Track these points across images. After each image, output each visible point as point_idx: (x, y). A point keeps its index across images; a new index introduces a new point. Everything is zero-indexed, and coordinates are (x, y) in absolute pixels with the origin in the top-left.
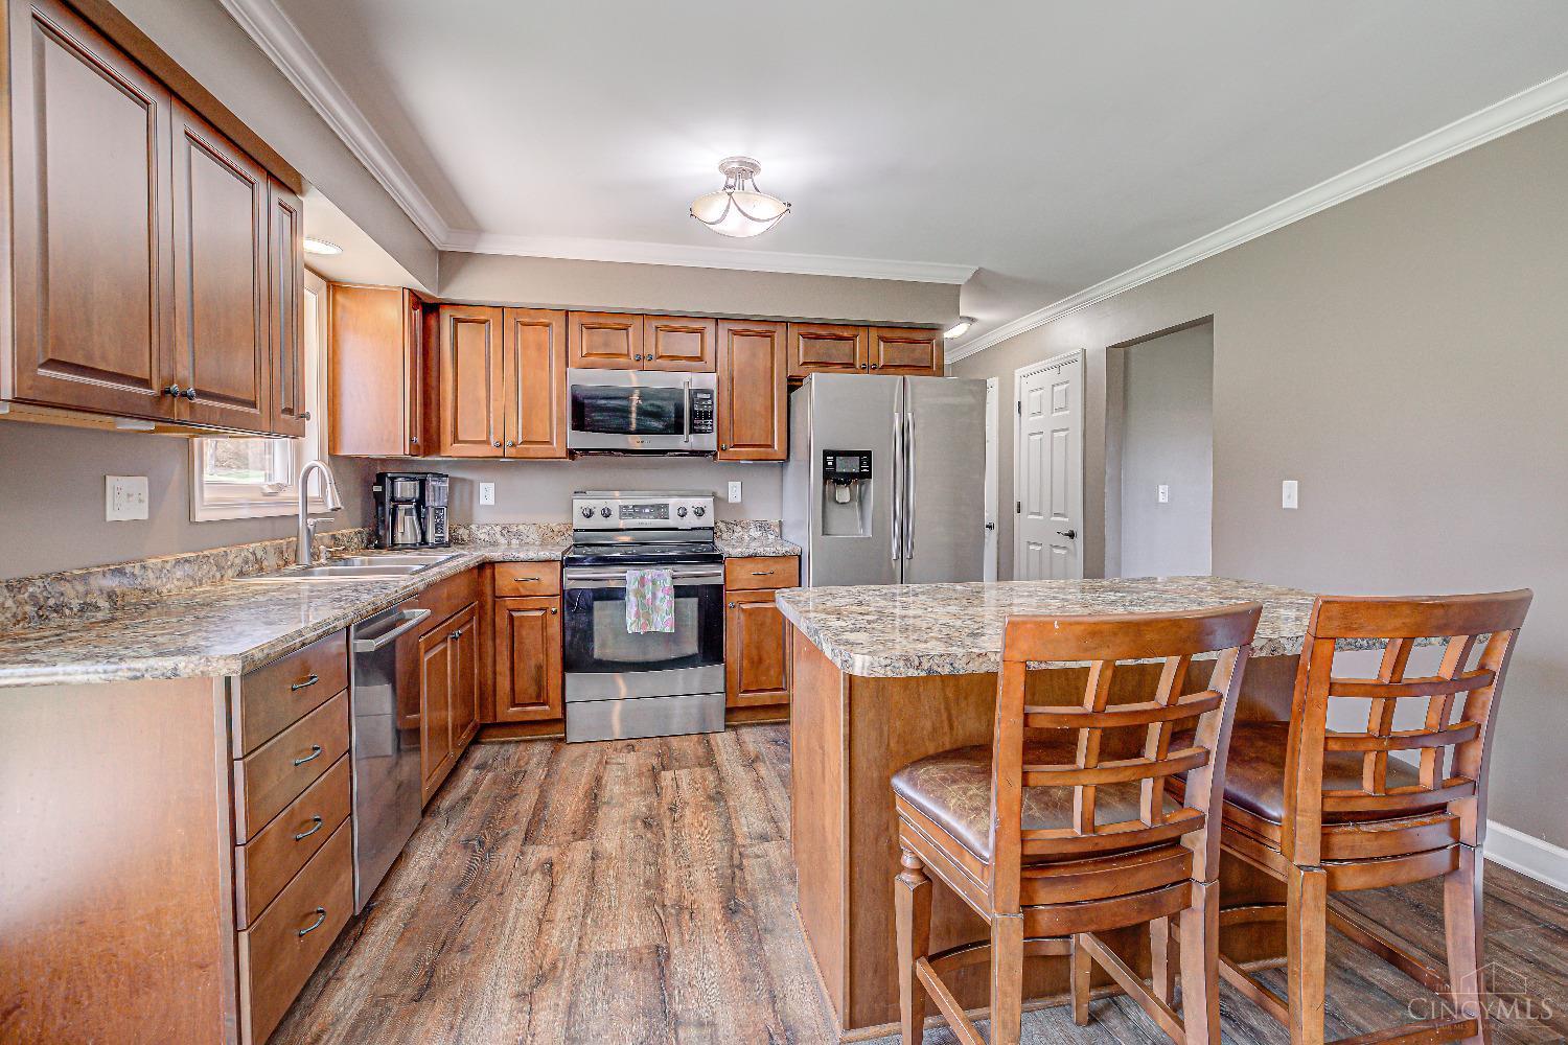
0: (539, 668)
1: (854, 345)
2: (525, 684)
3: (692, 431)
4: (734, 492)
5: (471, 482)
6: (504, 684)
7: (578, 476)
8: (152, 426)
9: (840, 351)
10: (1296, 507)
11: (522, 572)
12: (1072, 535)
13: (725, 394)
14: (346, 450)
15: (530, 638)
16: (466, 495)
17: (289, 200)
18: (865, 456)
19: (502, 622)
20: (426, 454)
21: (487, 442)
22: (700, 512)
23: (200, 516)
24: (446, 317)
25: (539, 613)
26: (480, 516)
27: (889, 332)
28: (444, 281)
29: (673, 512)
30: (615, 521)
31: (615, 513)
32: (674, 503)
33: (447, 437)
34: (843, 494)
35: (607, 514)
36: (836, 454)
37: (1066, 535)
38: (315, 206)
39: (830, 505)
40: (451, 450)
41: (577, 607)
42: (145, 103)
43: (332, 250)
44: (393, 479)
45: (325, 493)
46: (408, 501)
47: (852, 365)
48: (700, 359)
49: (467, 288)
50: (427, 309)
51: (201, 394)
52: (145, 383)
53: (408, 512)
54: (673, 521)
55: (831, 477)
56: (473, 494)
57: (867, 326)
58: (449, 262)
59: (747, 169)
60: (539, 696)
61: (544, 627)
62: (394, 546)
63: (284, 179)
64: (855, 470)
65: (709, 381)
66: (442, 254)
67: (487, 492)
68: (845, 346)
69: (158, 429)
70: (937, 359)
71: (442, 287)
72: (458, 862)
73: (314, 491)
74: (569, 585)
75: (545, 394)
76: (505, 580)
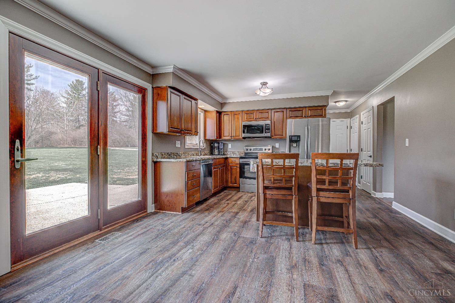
0: (235, 177)
1: (302, 112)
2: (233, 180)
3: (265, 133)
4: (277, 145)
5: (227, 144)
6: (230, 180)
7: (246, 143)
8: (180, 134)
9: (299, 113)
10: (408, 146)
11: (233, 159)
12: (371, 156)
13: (273, 125)
14: (207, 138)
15: (234, 171)
16: (227, 146)
17: (196, 102)
18: (299, 137)
19: (229, 168)
20: (220, 138)
21: (229, 136)
22: (269, 150)
23: (186, 147)
24: (223, 114)
25: (236, 167)
26: (229, 150)
27: (311, 108)
28: (222, 108)
29: (263, 150)
30: (252, 151)
31: (252, 150)
32: (264, 148)
33: (222, 136)
34: (295, 145)
35: (251, 150)
36: (292, 136)
37: (369, 157)
38: (199, 101)
39: (292, 147)
40: (223, 138)
41: (242, 167)
42: (179, 96)
43: (204, 106)
44: (214, 143)
45: (203, 145)
46: (217, 147)
47: (302, 116)
48: (268, 118)
49: (225, 109)
50: (219, 113)
51: (185, 130)
52: (179, 129)
53: (216, 149)
54: (264, 151)
55: (291, 141)
56: (228, 146)
57: (306, 107)
58: (222, 105)
59: (264, 84)
60: (235, 182)
61: (236, 170)
62: (214, 155)
63: (195, 99)
64: (296, 139)
65: (268, 122)
66: (221, 104)
67: (230, 146)
68: (300, 112)
69: (181, 135)
70: (324, 113)
71: (222, 109)
72: (216, 201)
73: (202, 144)
74: (241, 162)
75: (238, 127)
76: (230, 160)
